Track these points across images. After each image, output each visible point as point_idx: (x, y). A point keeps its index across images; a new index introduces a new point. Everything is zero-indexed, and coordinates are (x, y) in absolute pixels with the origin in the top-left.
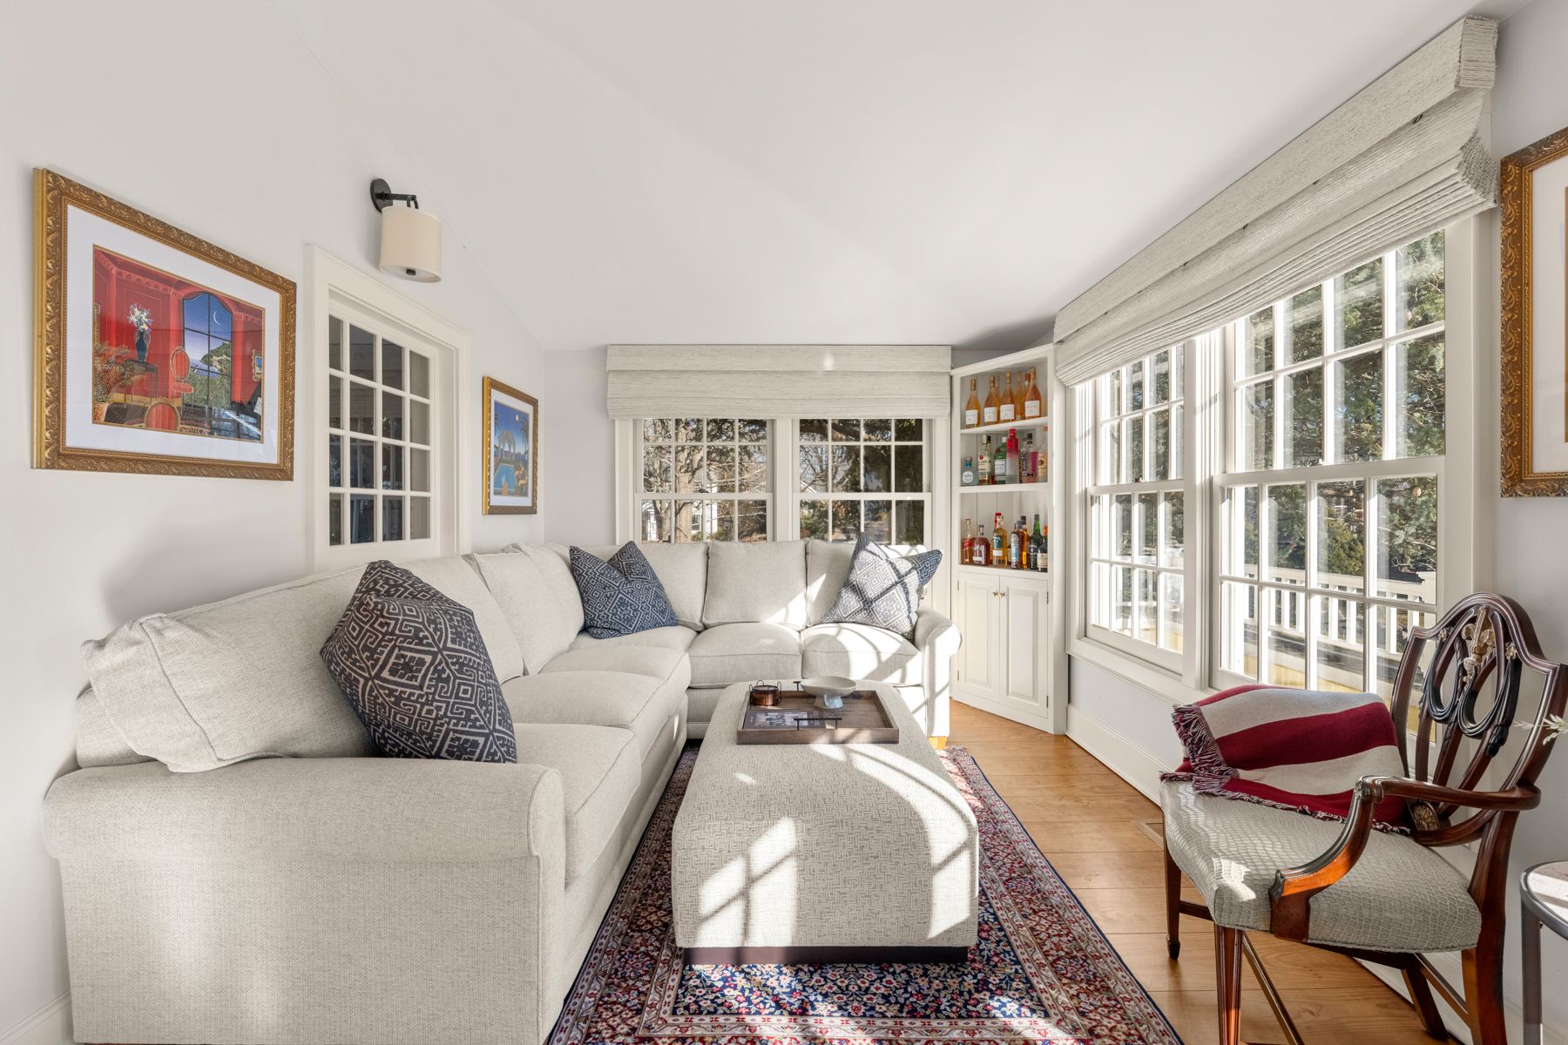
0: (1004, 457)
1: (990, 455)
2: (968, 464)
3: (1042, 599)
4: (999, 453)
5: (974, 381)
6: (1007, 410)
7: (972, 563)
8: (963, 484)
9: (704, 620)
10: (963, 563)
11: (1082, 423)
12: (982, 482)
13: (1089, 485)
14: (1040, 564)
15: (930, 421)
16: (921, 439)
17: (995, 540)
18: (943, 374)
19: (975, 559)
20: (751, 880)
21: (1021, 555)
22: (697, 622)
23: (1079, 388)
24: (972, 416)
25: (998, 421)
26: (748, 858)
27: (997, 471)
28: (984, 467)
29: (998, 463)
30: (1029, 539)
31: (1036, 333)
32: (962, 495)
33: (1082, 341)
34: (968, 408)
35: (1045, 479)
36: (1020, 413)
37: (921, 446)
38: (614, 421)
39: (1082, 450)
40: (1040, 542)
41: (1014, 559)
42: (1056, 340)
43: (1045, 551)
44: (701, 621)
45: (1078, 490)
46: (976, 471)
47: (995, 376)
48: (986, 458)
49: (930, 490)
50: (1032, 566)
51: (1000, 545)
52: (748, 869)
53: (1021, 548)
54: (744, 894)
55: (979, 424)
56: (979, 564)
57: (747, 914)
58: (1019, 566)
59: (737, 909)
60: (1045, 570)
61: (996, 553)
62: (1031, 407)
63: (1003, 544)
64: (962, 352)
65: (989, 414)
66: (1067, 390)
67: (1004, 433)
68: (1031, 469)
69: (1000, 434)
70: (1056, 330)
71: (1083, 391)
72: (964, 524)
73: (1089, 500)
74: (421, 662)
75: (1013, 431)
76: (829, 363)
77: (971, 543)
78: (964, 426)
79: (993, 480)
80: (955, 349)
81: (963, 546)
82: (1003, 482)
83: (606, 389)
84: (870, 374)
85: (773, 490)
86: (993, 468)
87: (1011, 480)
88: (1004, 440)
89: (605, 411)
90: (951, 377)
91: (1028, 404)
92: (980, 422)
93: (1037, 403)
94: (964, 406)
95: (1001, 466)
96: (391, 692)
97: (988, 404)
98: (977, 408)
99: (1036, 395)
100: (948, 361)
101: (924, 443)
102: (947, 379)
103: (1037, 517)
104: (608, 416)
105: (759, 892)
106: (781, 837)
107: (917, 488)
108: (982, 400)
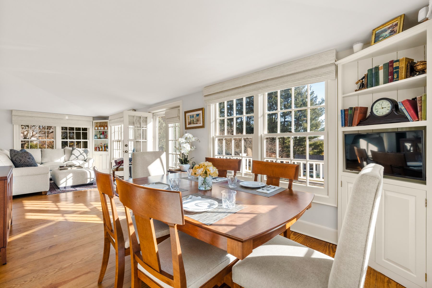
0: (102, 135)
1: (100, 134)
2: (96, 135)
3: (107, 155)
4: (101, 134)
5: (97, 123)
6: (102, 128)
7: (96, 151)
8: (95, 139)
9: (42, 162)
10: (95, 151)
11: (113, 131)
12: (98, 139)
13: (114, 139)
14: (107, 151)
15: (89, 128)
16: (87, 131)
17: (100, 147)
18: (91, 121)
19: (97, 150)
20: (67, 180)
21: (104, 149)
22: (40, 162)
23: (112, 127)
24: (96, 128)
25: (101, 130)
26: (66, 177)
27: (101, 137)
28: (99, 136)
29: (101, 136)
30: (106, 147)
31: (106, 118)
32: (95, 140)
33: (112, 121)
34: (96, 127)
35: (108, 139)
36: (104, 128)
37: (87, 132)
38: (13, 125)
39: (113, 135)
40: (107, 147)
41: (103, 150)
42: (109, 120)
43: (108, 148)
44: (41, 162)
45: (112, 140)
46: (97, 137)
47: (100, 123)
48: (99, 135)
49: (89, 139)
50: (106, 151)
51: (101, 148)
52: (66, 178)
53: (104, 148)
54: (66, 181)
55: (98, 130)
56: (98, 151)
57: (66, 183)
58: (104, 151)
59: (65, 183)
60: (108, 151)
61: (101, 149)
62: (106, 128)
63: (102, 148)
64: (95, 118)
65: (99, 128)
66: (111, 127)
67: (102, 131)
68: (106, 137)
69: (101, 131)
70: (109, 118)
71: (113, 127)
72: (95, 145)
73: (113, 141)
74: (31, 158)
75: (103, 131)
76: (67, 118)
77: (96, 148)
78: (95, 129)
79: (100, 138)
80: (93, 117)
81: (95, 148)
82: (102, 139)
83: (12, 118)
84: (77, 120)
85: (55, 139)
86: (100, 136)
87: (103, 138)
88: (102, 132)
89: (12, 123)
90: (93, 122)
91: (105, 127)
92: (98, 129)
93: (107, 127)
94: (95, 126)
95: (102, 136)
96: (27, 161)
97: (99, 127)
98: (97, 127)
99: (107, 126)
100: (92, 119)
101: (88, 132)
102: (92, 122)
103: (107, 144)
104: (12, 124)
105: (68, 181)
106: (71, 175)
107: (86, 139)
108: (98, 126)
